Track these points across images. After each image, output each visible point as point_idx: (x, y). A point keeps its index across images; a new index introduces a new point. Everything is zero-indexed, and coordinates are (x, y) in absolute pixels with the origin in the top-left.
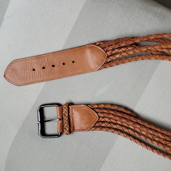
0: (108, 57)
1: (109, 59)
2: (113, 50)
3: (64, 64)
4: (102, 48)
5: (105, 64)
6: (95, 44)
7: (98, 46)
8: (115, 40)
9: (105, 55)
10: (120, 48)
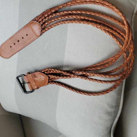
0: (42, 25)
1: (43, 26)
2: (42, 20)
3: (23, 38)
4: (37, 21)
5: (42, 30)
6: (33, 20)
7: (35, 20)
8: (41, 14)
9: (40, 25)
10: (45, 18)
